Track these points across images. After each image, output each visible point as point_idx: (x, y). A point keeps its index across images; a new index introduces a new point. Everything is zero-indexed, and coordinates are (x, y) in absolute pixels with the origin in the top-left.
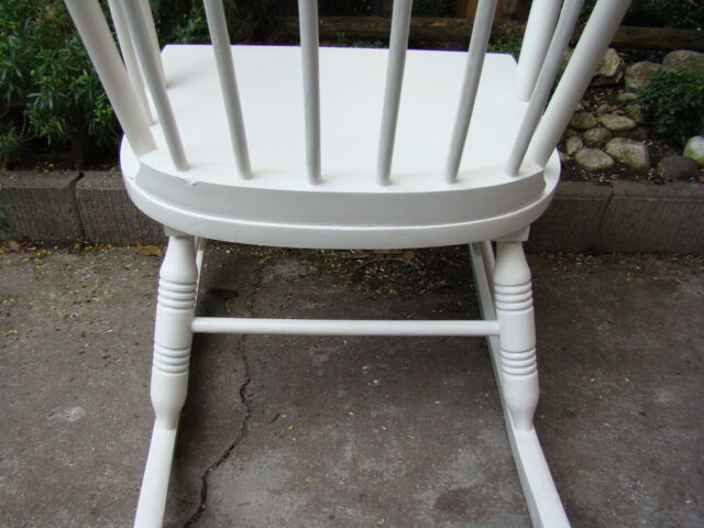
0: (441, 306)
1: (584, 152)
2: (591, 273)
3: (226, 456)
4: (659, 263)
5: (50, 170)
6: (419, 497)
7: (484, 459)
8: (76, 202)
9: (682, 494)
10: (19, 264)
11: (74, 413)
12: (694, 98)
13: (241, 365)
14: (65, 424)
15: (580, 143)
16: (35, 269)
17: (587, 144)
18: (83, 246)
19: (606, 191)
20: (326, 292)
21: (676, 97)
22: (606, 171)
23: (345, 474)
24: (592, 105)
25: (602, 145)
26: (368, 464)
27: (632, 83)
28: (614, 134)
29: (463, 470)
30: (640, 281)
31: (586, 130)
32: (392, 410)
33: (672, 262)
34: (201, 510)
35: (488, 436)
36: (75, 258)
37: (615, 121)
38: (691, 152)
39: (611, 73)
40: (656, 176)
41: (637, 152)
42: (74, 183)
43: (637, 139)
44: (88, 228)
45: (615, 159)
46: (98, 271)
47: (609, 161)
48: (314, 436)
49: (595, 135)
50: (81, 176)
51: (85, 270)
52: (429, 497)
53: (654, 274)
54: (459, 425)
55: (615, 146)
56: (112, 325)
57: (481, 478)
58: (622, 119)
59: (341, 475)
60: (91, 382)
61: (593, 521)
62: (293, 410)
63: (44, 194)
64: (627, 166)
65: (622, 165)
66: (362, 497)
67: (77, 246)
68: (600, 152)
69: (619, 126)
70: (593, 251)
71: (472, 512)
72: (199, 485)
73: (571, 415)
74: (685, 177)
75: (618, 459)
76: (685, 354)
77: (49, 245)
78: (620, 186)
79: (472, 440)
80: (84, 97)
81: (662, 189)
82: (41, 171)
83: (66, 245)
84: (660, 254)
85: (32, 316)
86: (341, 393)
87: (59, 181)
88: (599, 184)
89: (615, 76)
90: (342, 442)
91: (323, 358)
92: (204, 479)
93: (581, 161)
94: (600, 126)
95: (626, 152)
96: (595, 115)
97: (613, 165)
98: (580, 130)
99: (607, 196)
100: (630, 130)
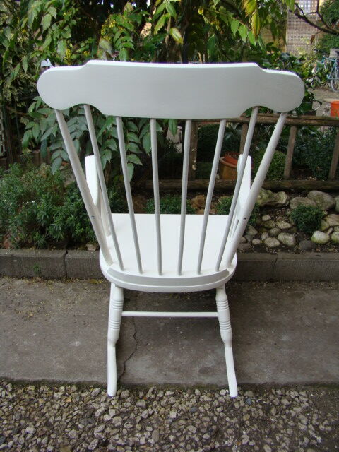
0: (207, 304)
1: (268, 239)
2: (269, 290)
3: (131, 356)
4: (298, 285)
5: (54, 249)
6: (193, 369)
7: (216, 358)
8: (65, 263)
9: (282, 370)
10: (42, 287)
11: (77, 343)
12: (312, 218)
13: (133, 327)
14: (74, 347)
15: (267, 235)
16: (49, 290)
17: (271, 236)
18: (66, 280)
19: (275, 257)
20: (163, 299)
21: (305, 217)
22: (277, 248)
23: (170, 362)
24: (275, 216)
25: (276, 236)
26: (178, 359)
27: (293, 207)
28: (282, 231)
29: (209, 361)
30: (288, 293)
31: (271, 228)
32: (186, 342)
33: (305, 285)
34: (124, 373)
35: (218, 351)
36: (64, 285)
37: (283, 225)
38: (314, 238)
39: (284, 202)
40: (298, 250)
41: (290, 239)
42: (64, 255)
43: (291, 233)
44: (68, 272)
45: (281, 242)
46: (74, 290)
47: (277, 243)
48: (159, 350)
49: (274, 231)
50: (67, 253)
51: (69, 289)
52: (197, 369)
53: (295, 290)
54: (209, 347)
55: (281, 237)
56: (84, 312)
57: (214, 364)
58: (286, 224)
59: (169, 362)
60: (80, 333)
61: (250, 377)
62: (152, 342)
63: (52, 260)
64: (286, 245)
65: (284, 245)
66: (175, 369)
67: (64, 279)
68: (275, 239)
69: (284, 227)
70: (272, 280)
71: (211, 374)
72: (123, 365)
73: (249, 344)
74: (309, 250)
75: (263, 359)
76: (299, 323)
77: (52, 279)
78: (280, 255)
79: (213, 352)
80: (72, 225)
81: (298, 255)
82: (50, 250)
83: (59, 279)
84: (300, 281)
85: (53, 309)
86: (169, 336)
87: (59, 254)
88: (272, 254)
89: (285, 204)
90: (169, 352)
91: (162, 324)
92: (124, 363)
93: (267, 244)
94: (277, 227)
95: (285, 239)
96: (276, 222)
97: (280, 245)
98: (269, 229)
99: (275, 259)
100: (289, 229)
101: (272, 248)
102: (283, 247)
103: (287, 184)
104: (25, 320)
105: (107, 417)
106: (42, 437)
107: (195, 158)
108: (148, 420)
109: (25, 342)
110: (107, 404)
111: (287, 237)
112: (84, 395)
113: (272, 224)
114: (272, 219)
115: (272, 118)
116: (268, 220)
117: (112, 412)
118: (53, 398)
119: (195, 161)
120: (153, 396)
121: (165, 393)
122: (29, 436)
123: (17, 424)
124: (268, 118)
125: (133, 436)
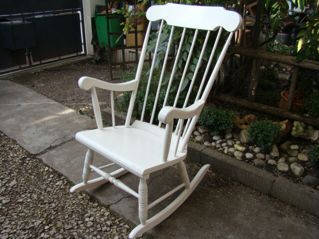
1: (282, 164)
3: (129, 197)
4: (287, 208)
15: (284, 160)
17: (287, 162)
19: (275, 178)
22: (283, 172)
24: (302, 149)
25: (290, 163)
28: (298, 161)
31: (291, 156)
34: (116, 203)
37: (301, 157)
41: (298, 170)
43: (303, 166)
45: (290, 169)
47: (286, 169)
49: (291, 159)
53: (280, 210)
55: (293, 165)
65: (291, 172)
68: (287, 165)
72: (120, 199)
78: (280, 179)
88: (275, 175)
89: (315, 141)
92: (122, 198)
93: (278, 166)
97: (288, 172)
99: (273, 179)
100: (305, 162)
101: (280, 171)
102: (289, 174)
105: (87, 219)
106: (55, 211)
108: (103, 233)
110: (94, 213)
111: (296, 167)
112: (90, 203)
113: (295, 153)
114: (299, 150)
116: (294, 150)
117: (92, 218)
118: (77, 197)
120: (118, 223)
121: (125, 224)
122: (51, 207)
123: (52, 200)
125: (88, 236)
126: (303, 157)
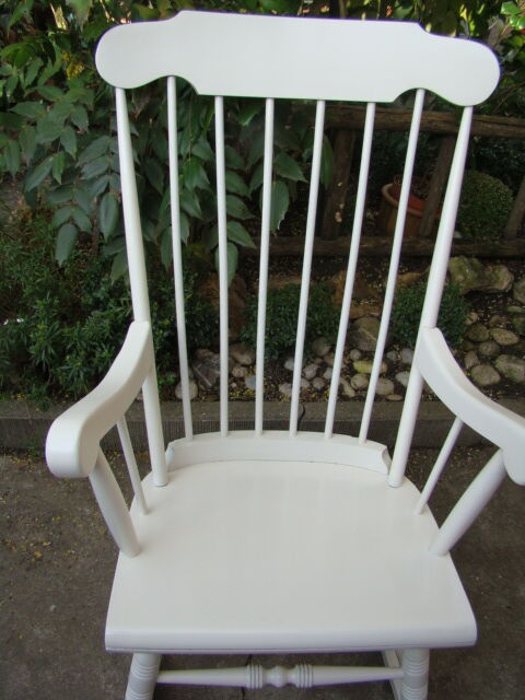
15: (476, 357)
17: (481, 359)
24: (486, 314)
25: (492, 361)
28: (504, 350)
31: (481, 342)
37: (504, 336)
39: (503, 287)
41: (518, 371)
43: (519, 353)
45: (501, 375)
47: (496, 378)
49: (487, 349)
55: (502, 363)
58: (508, 334)
64: (511, 381)
65: (507, 381)
68: (491, 369)
69: (506, 343)
94: (492, 339)
95: (510, 370)
96: (488, 328)
97: (501, 382)
98: (477, 343)
101: (487, 387)
103: (510, 249)
104: (28, 570)
107: (343, 199)
109: (37, 631)
111: (513, 366)
113: (483, 332)
114: (481, 321)
115: (504, 127)
116: (475, 324)
119: (342, 206)
124: (497, 127)
126: (506, 337)
